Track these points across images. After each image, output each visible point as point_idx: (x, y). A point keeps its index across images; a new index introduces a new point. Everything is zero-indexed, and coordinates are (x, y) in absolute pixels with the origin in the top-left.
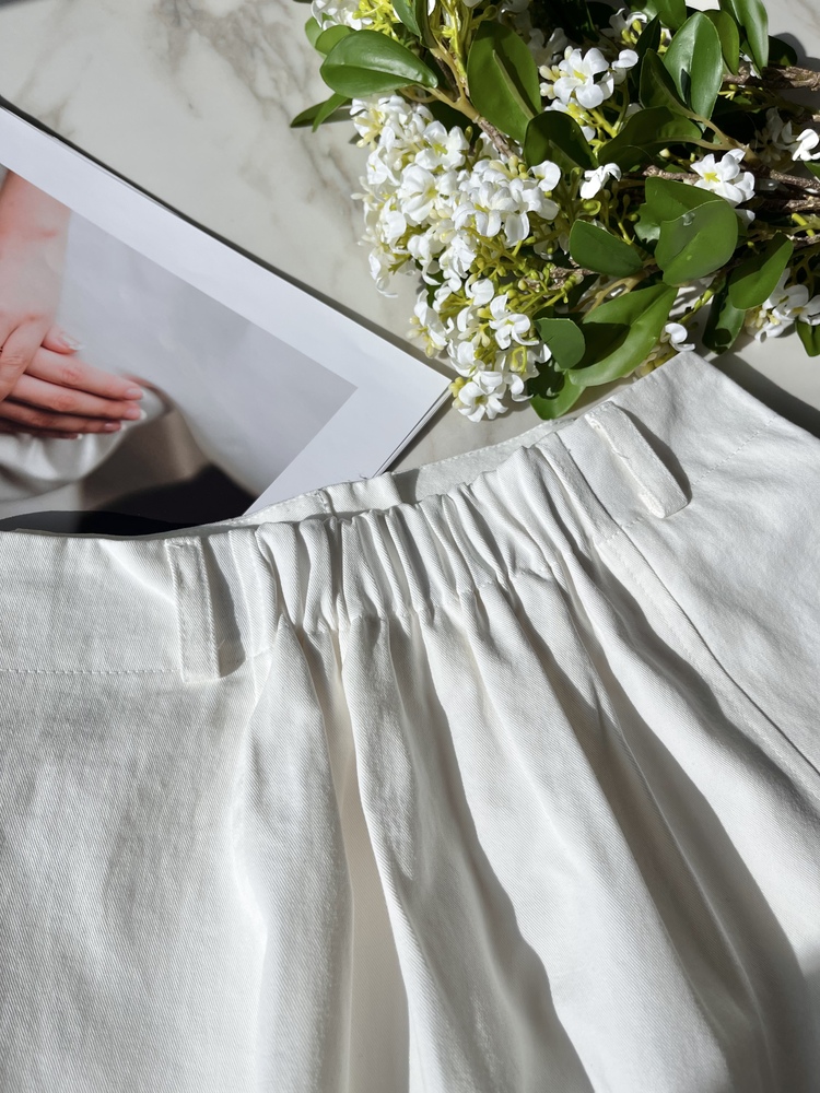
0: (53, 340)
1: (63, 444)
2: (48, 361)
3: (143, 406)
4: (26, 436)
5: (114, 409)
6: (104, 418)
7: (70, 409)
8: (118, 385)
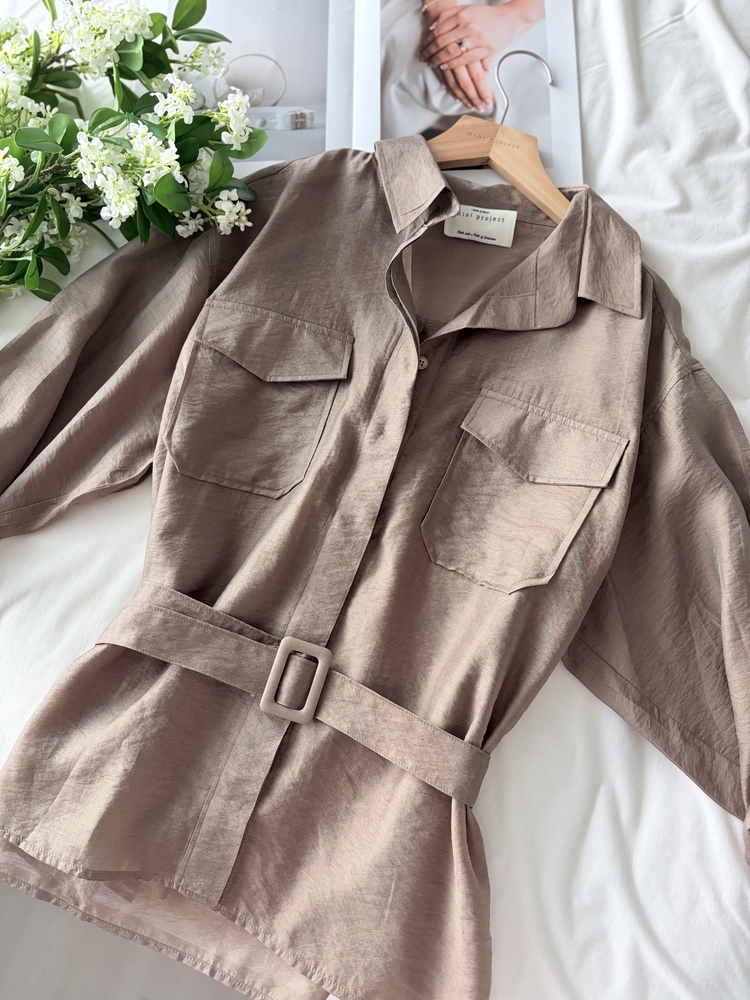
0: (486, 62)
1: (451, 98)
2: (477, 67)
3: (486, 108)
4: (444, 87)
5: (477, 101)
6: (471, 101)
7: (465, 89)
8: (487, 95)
